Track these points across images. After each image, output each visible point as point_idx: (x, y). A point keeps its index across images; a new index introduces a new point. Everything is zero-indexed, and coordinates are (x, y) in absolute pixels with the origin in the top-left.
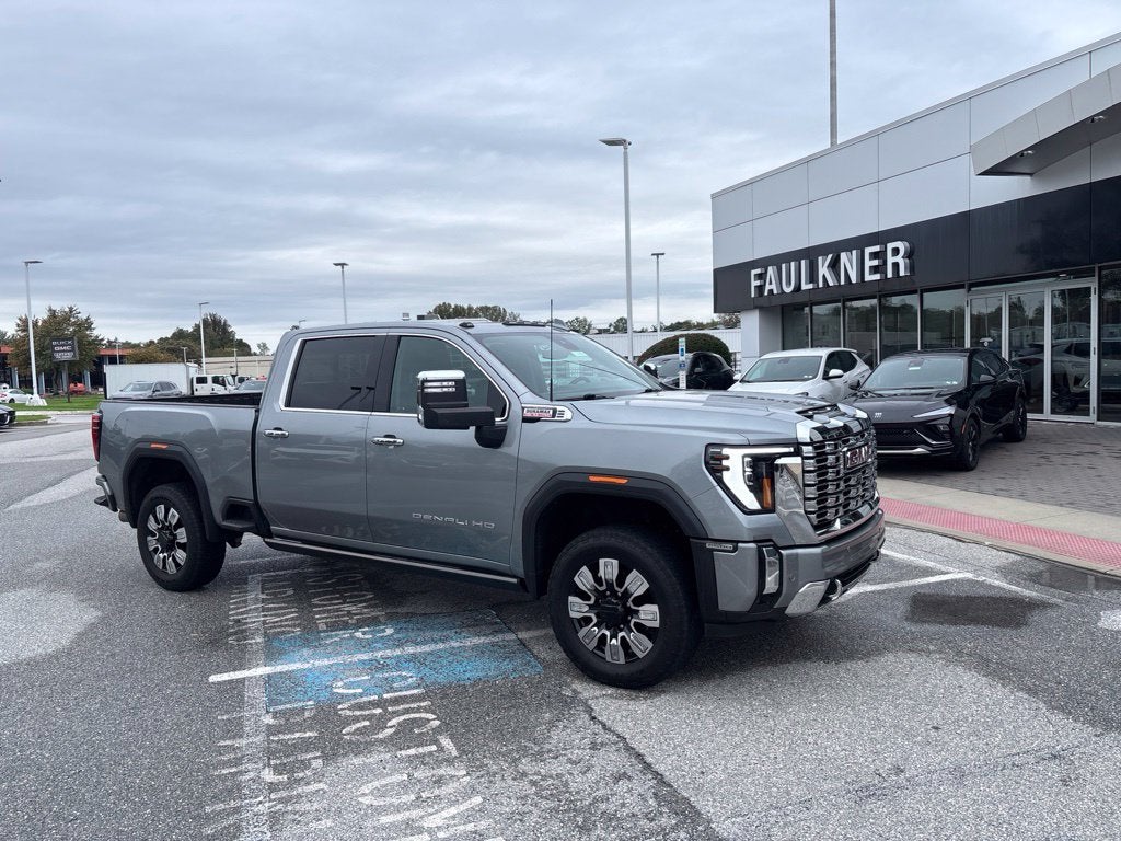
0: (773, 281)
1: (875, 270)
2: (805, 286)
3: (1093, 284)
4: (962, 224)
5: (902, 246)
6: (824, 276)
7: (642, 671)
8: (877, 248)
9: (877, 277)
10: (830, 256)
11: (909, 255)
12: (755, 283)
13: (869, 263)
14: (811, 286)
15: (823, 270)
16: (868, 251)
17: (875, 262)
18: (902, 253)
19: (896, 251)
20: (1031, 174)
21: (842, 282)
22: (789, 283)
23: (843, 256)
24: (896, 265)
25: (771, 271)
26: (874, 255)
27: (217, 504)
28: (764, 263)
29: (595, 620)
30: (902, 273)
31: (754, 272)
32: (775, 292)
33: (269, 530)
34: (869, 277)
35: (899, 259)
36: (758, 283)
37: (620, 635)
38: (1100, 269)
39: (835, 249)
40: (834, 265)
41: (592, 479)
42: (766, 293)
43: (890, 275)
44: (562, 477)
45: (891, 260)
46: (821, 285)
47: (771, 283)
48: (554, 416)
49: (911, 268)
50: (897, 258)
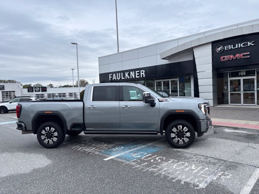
0: (115, 77)
1: (138, 76)
2: (122, 78)
3: (178, 79)
4: (155, 68)
5: (144, 71)
6: (127, 76)
7: (187, 144)
8: (138, 71)
9: (139, 77)
10: (128, 72)
11: (145, 73)
12: (110, 77)
13: (137, 74)
14: (124, 78)
15: (127, 75)
16: (137, 72)
17: (138, 74)
18: (144, 72)
19: (143, 72)
20: (168, 60)
21: (131, 78)
22: (119, 77)
23: (131, 73)
24: (143, 75)
25: (114, 75)
26: (138, 73)
27: (69, 126)
28: (113, 73)
29: (177, 137)
30: (144, 76)
31: (110, 75)
32: (115, 79)
33: (86, 129)
34: (137, 77)
35: (143, 74)
36: (111, 77)
37: (182, 139)
38: (179, 77)
39: (129, 71)
40: (129, 74)
41: (177, 111)
42: (113, 79)
43: (141, 77)
44: (170, 111)
45: (141, 74)
46: (126, 78)
47: (114, 77)
48: (166, 100)
49: (145, 75)
50: (143, 73)
